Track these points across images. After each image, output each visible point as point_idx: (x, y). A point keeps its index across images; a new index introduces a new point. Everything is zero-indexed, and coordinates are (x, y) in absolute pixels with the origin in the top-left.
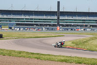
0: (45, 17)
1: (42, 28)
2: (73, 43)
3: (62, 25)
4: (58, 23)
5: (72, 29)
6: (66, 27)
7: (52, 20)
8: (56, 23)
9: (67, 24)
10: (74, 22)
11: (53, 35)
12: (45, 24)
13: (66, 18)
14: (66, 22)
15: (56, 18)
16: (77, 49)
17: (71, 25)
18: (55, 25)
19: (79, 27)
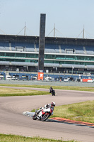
0: (10, 50)
1: (4, 75)
2: (70, 109)
3: (51, 69)
4: (41, 63)
5: (71, 79)
6: (59, 74)
7: (27, 55)
8: (37, 64)
9: (61, 66)
10: (77, 63)
11: (28, 92)
12: (10, 66)
13: (60, 52)
14: (60, 62)
15: (36, 51)
16: (78, 124)
17: (71, 69)
18: (35, 67)
19: (89, 74)
